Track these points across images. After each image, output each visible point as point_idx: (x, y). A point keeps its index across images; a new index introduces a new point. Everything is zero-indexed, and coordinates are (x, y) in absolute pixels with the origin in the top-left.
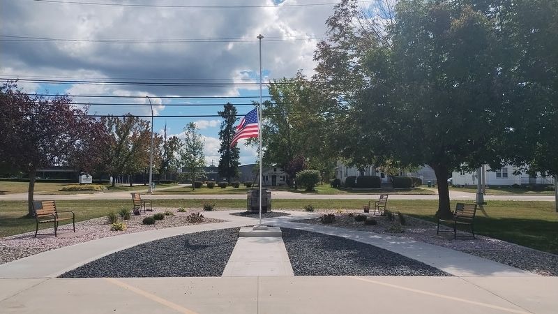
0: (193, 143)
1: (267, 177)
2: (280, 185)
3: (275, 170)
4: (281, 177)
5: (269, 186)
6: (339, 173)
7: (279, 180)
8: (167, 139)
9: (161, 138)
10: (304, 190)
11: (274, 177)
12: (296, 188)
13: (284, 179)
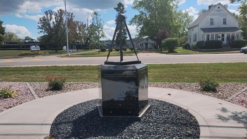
0: (97, 25)
1: (142, 44)
2: (150, 48)
3: (147, 40)
4: (151, 44)
5: (144, 49)
6: (189, 40)
7: (149, 46)
8: (89, 25)
9: (85, 25)
10: (167, 51)
11: (147, 44)
12: (161, 50)
13: (152, 45)
